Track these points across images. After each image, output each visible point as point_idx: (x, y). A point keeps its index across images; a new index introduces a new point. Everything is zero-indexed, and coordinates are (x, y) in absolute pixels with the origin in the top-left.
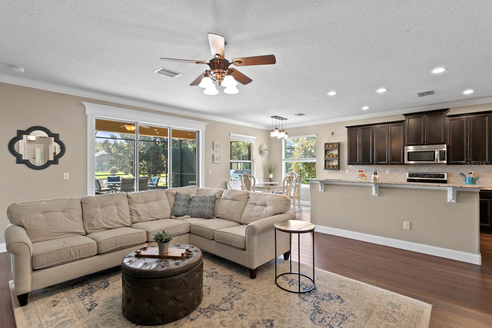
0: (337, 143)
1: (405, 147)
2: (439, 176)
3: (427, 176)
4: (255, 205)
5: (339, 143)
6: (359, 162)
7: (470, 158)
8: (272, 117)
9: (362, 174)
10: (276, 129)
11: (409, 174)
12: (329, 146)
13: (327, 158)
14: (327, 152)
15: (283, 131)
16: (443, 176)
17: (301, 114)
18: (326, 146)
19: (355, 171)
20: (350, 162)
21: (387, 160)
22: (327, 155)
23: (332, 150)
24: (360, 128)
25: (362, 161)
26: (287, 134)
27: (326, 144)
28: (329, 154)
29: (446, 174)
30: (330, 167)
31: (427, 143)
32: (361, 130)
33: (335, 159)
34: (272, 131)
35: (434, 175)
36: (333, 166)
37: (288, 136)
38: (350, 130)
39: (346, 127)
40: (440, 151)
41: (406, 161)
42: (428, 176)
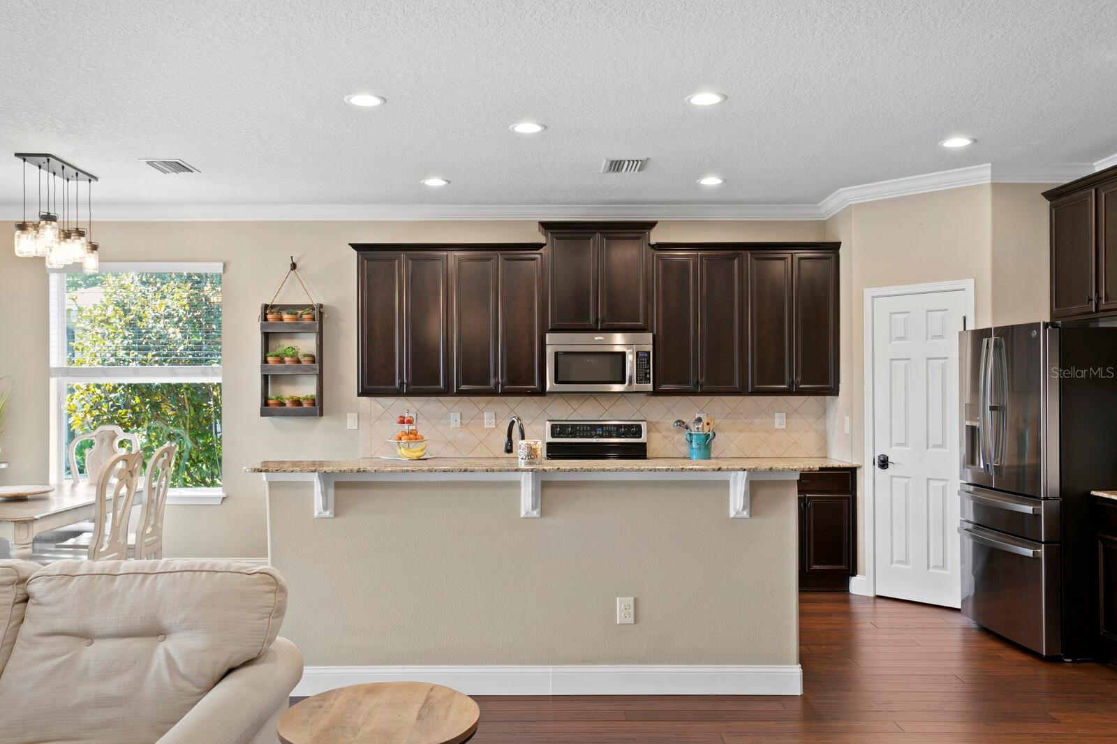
0: (311, 307)
1: (548, 336)
2: (629, 430)
3: (599, 432)
4: (86, 636)
5: (321, 306)
6: (402, 384)
7: (701, 377)
8: (23, 156)
9: (410, 433)
10: (49, 218)
11: (552, 426)
12: (281, 319)
13: (272, 368)
14: (272, 344)
15: (81, 234)
16: (637, 431)
17: (179, 167)
18: (269, 316)
19: (379, 418)
20: (369, 384)
21: (493, 381)
22: (270, 353)
23: (290, 335)
24: (403, 255)
25: (415, 383)
26: (94, 248)
27: (266, 307)
28: (279, 351)
29: (644, 426)
30: (284, 405)
31: (604, 326)
32: (407, 264)
33: (307, 371)
34: (22, 227)
35: (615, 428)
36: (297, 402)
37: (100, 261)
38: (368, 260)
39: (354, 246)
40: (637, 353)
41: (550, 384)
42: (603, 431)
